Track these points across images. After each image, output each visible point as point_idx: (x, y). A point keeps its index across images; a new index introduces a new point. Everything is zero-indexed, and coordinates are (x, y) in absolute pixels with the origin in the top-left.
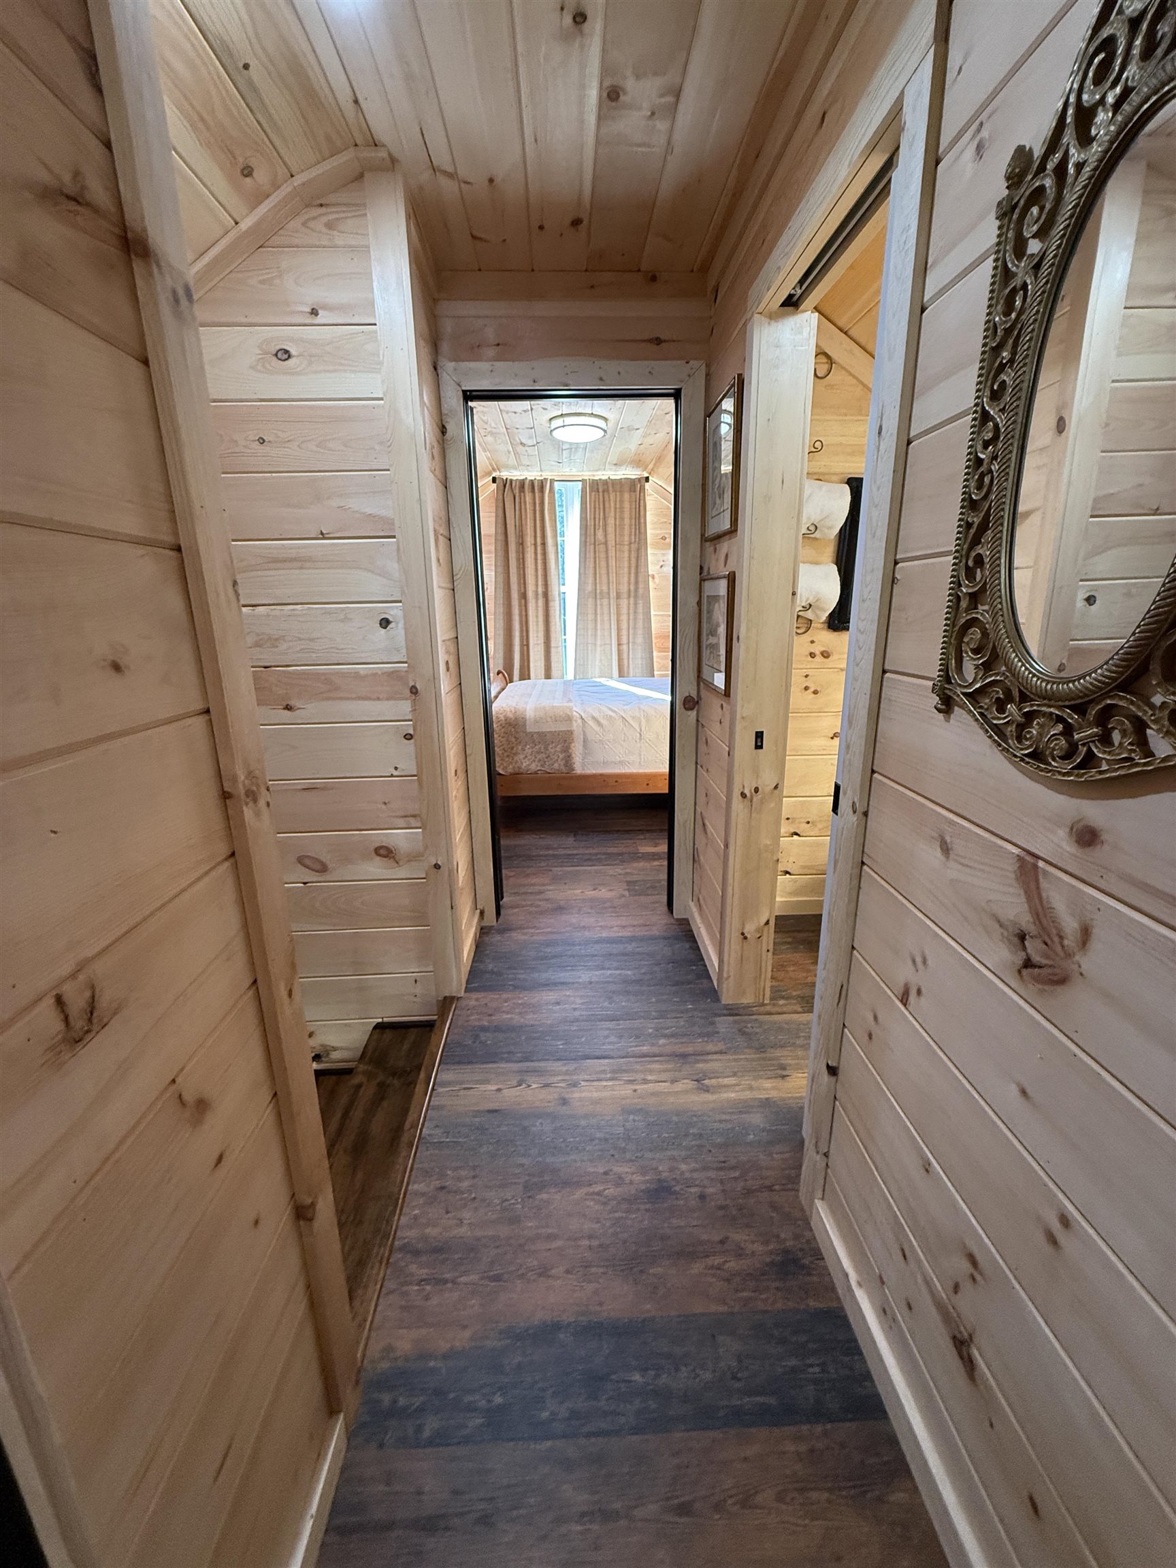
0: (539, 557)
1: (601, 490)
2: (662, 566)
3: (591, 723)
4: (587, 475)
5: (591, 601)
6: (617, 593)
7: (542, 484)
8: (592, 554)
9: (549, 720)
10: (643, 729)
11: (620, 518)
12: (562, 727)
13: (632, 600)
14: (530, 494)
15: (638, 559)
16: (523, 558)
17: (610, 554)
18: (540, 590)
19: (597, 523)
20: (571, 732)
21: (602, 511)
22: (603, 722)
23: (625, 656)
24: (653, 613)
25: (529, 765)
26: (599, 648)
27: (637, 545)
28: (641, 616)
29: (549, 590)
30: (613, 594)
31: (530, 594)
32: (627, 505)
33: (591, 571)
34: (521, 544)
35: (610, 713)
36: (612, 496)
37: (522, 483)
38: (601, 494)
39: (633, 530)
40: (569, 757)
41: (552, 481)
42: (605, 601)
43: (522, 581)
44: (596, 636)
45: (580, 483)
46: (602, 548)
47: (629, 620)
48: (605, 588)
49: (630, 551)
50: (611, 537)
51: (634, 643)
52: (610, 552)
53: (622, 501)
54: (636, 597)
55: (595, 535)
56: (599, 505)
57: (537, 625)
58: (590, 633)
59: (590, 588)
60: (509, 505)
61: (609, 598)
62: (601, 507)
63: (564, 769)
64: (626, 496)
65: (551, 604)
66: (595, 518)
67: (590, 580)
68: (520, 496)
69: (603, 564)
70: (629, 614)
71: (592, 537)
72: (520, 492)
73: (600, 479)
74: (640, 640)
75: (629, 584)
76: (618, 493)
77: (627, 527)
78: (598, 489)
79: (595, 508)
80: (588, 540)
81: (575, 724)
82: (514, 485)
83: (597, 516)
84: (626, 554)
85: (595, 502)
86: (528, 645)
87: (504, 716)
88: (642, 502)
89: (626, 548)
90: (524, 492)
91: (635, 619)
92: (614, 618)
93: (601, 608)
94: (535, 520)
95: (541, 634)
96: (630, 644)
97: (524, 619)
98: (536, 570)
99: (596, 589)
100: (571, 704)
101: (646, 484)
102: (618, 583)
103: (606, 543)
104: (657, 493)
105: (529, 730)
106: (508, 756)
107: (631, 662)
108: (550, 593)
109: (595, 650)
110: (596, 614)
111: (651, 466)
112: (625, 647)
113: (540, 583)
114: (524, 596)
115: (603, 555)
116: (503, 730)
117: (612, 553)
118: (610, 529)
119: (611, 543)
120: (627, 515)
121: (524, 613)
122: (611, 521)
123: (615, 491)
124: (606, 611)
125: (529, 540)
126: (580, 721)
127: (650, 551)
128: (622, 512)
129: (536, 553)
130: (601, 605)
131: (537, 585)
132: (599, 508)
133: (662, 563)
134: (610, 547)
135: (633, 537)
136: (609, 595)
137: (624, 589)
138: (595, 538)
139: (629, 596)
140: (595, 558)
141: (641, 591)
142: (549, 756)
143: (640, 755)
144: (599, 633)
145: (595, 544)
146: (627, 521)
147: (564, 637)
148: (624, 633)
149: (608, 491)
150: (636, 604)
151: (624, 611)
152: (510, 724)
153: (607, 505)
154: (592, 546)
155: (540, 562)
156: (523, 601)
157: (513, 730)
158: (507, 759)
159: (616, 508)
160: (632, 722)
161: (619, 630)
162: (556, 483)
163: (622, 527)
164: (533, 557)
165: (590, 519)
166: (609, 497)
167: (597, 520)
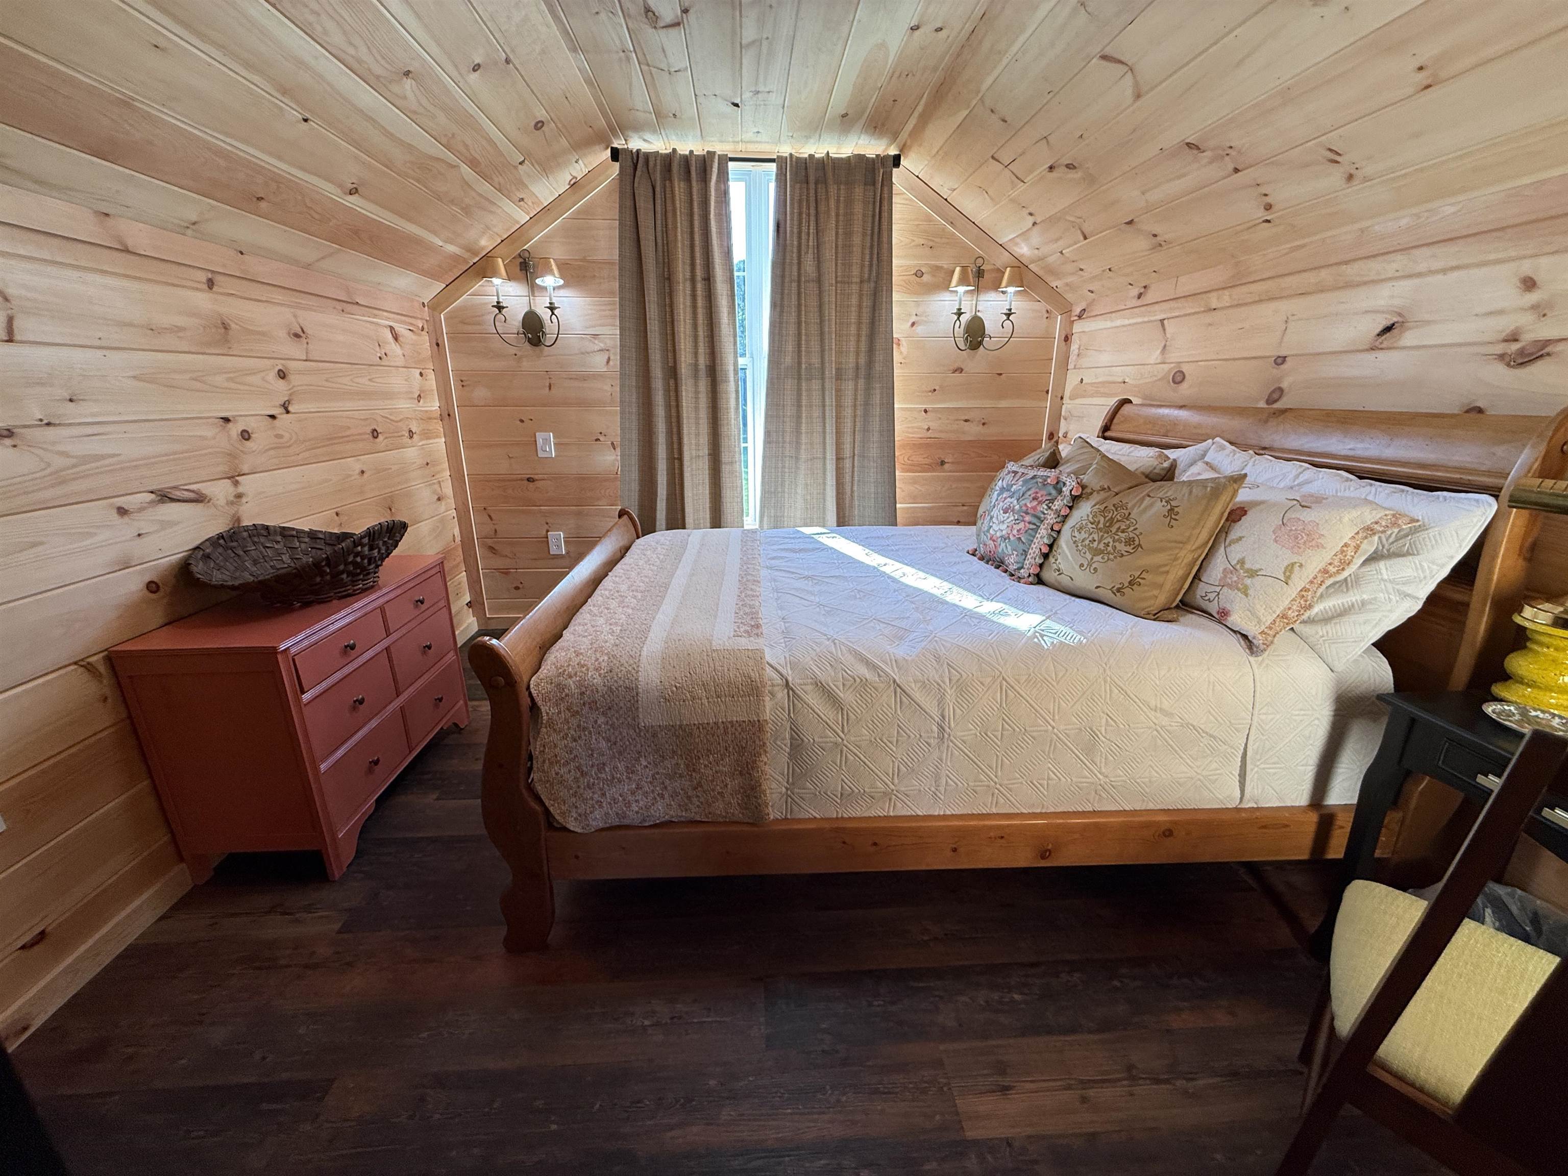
0: (700, 302)
1: (812, 179)
2: (913, 324)
3: (813, 699)
4: (785, 150)
5: (790, 384)
6: (838, 369)
7: (705, 162)
8: (794, 298)
9: (701, 692)
10: (949, 712)
11: (845, 233)
12: (738, 714)
13: (861, 382)
14: (682, 184)
15: (874, 308)
16: (671, 305)
17: (826, 299)
18: (702, 361)
19: (804, 241)
20: (758, 727)
21: (812, 218)
22: (847, 697)
23: (848, 478)
24: (896, 406)
25: (647, 808)
26: (803, 466)
27: (872, 285)
28: (877, 411)
29: (718, 361)
30: (830, 371)
31: (684, 370)
32: (858, 208)
33: (792, 330)
34: (667, 279)
35: (863, 671)
36: (833, 189)
37: (668, 160)
38: (812, 186)
39: (867, 257)
40: (753, 788)
41: (725, 160)
42: (816, 385)
43: (670, 347)
44: (798, 443)
45: (773, 167)
46: (813, 286)
47: (855, 416)
48: (815, 360)
49: (861, 296)
50: (829, 267)
51: (862, 456)
52: (826, 294)
53: (849, 202)
54: (869, 377)
55: (799, 263)
56: (808, 208)
57: (697, 424)
58: (788, 439)
59: (788, 360)
60: (644, 204)
61: (823, 379)
62: (812, 211)
63: (737, 813)
64: (858, 191)
65: (722, 387)
66: (800, 233)
67: (790, 347)
68: (664, 187)
69: (814, 318)
70: (855, 406)
71: (795, 268)
72: (664, 180)
73: (811, 156)
74: (874, 451)
75: (857, 354)
76: (842, 187)
77: (857, 250)
78: (807, 176)
79: (800, 214)
80: (787, 273)
81: (768, 704)
82: (651, 164)
83: (804, 229)
84: (854, 301)
85: (800, 201)
86: (681, 459)
87: (580, 684)
88: (885, 203)
89: (855, 288)
90: (671, 180)
91: (866, 415)
92: (830, 413)
93: (809, 396)
94: (692, 233)
95: (704, 440)
96: (856, 458)
97: (674, 414)
98: (695, 326)
99: (799, 363)
100: (759, 643)
101: (895, 170)
102: (839, 353)
103: (819, 281)
104: (911, 189)
105: (646, 719)
106: (589, 786)
107: (855, 488)
108: (718, 368)
109: (797, 468)
110: (799, 406)
111: (904, 135)
112: (848, 464)
113: (702, 349)
114: (672, 373)
115: (813, 302)
116: (574, 722)
117: (830, 297)
118: (828, 253)
119: (829, 278)
120: (857, 228)
121: (673, 403)
122: (829, 237)
123: (838, 183)
124: (816, 400)
125: (682, 271)
126: (781, 694)
127: (896, 297)
128: (849, 222)
129: (694, 296)
130: (809, 390)
131: (696, 354)
132: (809, 215)
133: (914, 319)
134: (826, 287)
135: (866, 270)
136: (823, 373)
137: (850, 361)
138: (799, 269)
139: (857, 377)
140: (799, 305)
141: (878, 367)
142: (699, 785)
143: (937, 778)
144: (804, 439)
145: (799, 281)
146: (857, 240)
147: (743, 445)
148: (847, 439)
149: (825, 182)
150: (868, 389)
151: (848, 401)
152: (593, 705)
153: (822, 208)
154: (794, 285)
155: (701, 312)
156: (672, 382)
157: (601, 720)
158: (588, 794)
159: (837, 215)
160: (918, 695)
161: (839, 433)
162: (731, 165)
163: (848, 247)
164: (688, 303)
165: (792, 232)
166: (827, 191)
167: (804, 236)
